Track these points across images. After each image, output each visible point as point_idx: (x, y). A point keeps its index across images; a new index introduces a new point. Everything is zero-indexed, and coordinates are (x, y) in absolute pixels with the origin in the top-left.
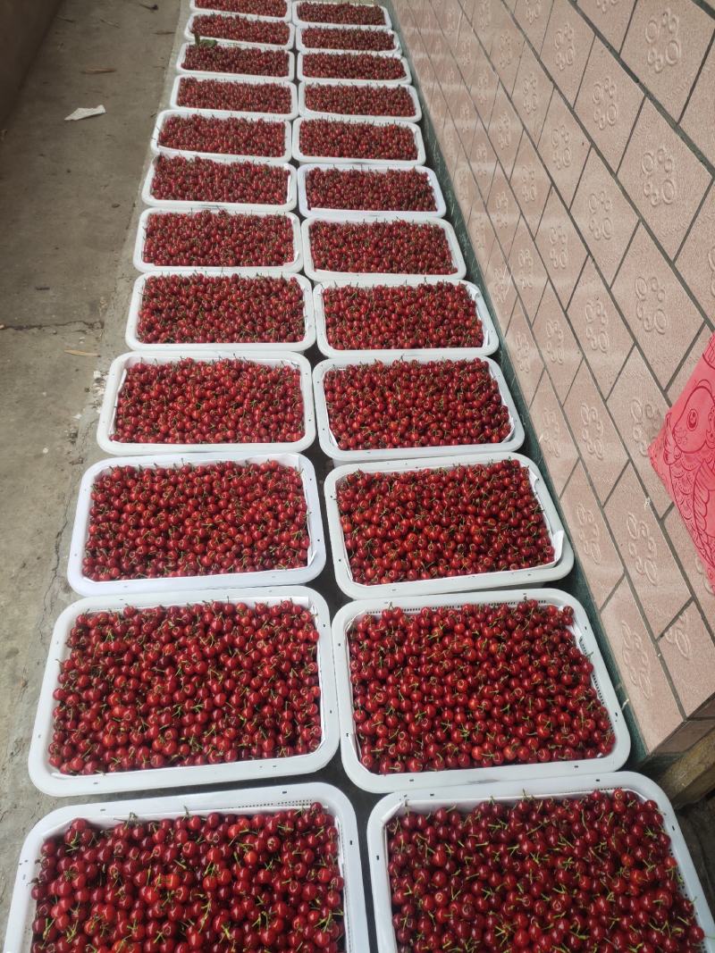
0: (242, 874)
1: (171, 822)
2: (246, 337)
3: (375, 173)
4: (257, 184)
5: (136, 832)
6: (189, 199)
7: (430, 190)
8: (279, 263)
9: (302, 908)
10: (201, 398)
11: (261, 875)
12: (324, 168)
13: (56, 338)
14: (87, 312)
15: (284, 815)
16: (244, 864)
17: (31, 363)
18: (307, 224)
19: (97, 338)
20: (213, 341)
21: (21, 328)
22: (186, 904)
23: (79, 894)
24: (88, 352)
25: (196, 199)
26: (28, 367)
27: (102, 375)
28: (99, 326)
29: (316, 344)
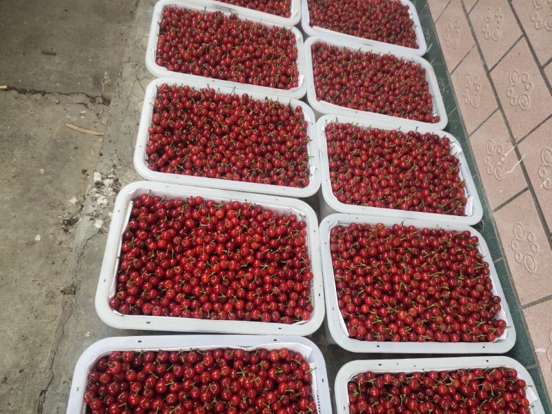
2: (256, 176)
10: (212, 253)
13: (59, 108)
14: (91, 85)
17: (32, 134)
18: (309, 43)
19: (97, 115)
21: (23, 91)
26: (28, 138)
27: (102, 179)
28: (101, 101)
29: (320, 190)
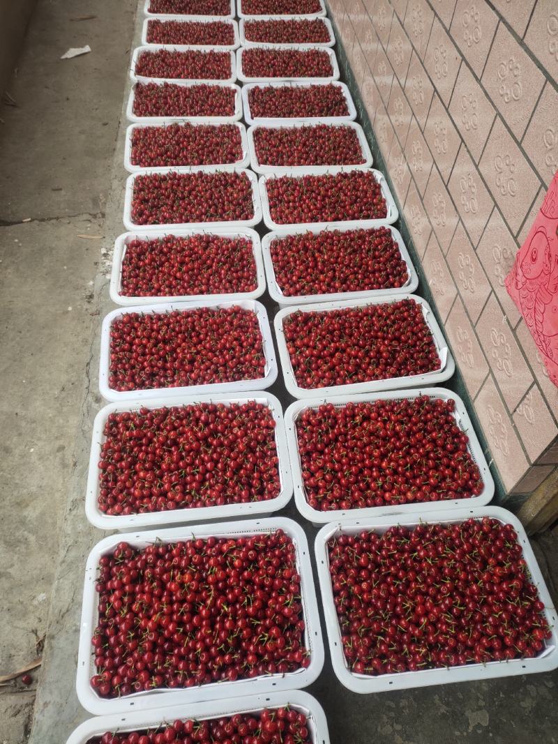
0: (232, 574)
1: (184, 544)
2: (211, 218)
3: (301, 88)
4: (212, 101)
5: (161, 550)
6: (162, 115)
7: (344, 100)
8: (232, 161)
9: (274, 595)
10: (182, 263)
11: (246, 574)
12: (262, 86)
13: (70, 226)
14: (91, 206)
15: (258, 538)
16: (234, 567)
17: (54, 246)
18: (251, 130)
19: (99, 225)
20: (187, 221)
21: (43, 220)
22: (197, 592)
23: (127, 588)
24: (94, 235)
25: (167, 115)
26: (52, 249)
27: (108, 251)
28: (101, 216)
29: (262, 221)
